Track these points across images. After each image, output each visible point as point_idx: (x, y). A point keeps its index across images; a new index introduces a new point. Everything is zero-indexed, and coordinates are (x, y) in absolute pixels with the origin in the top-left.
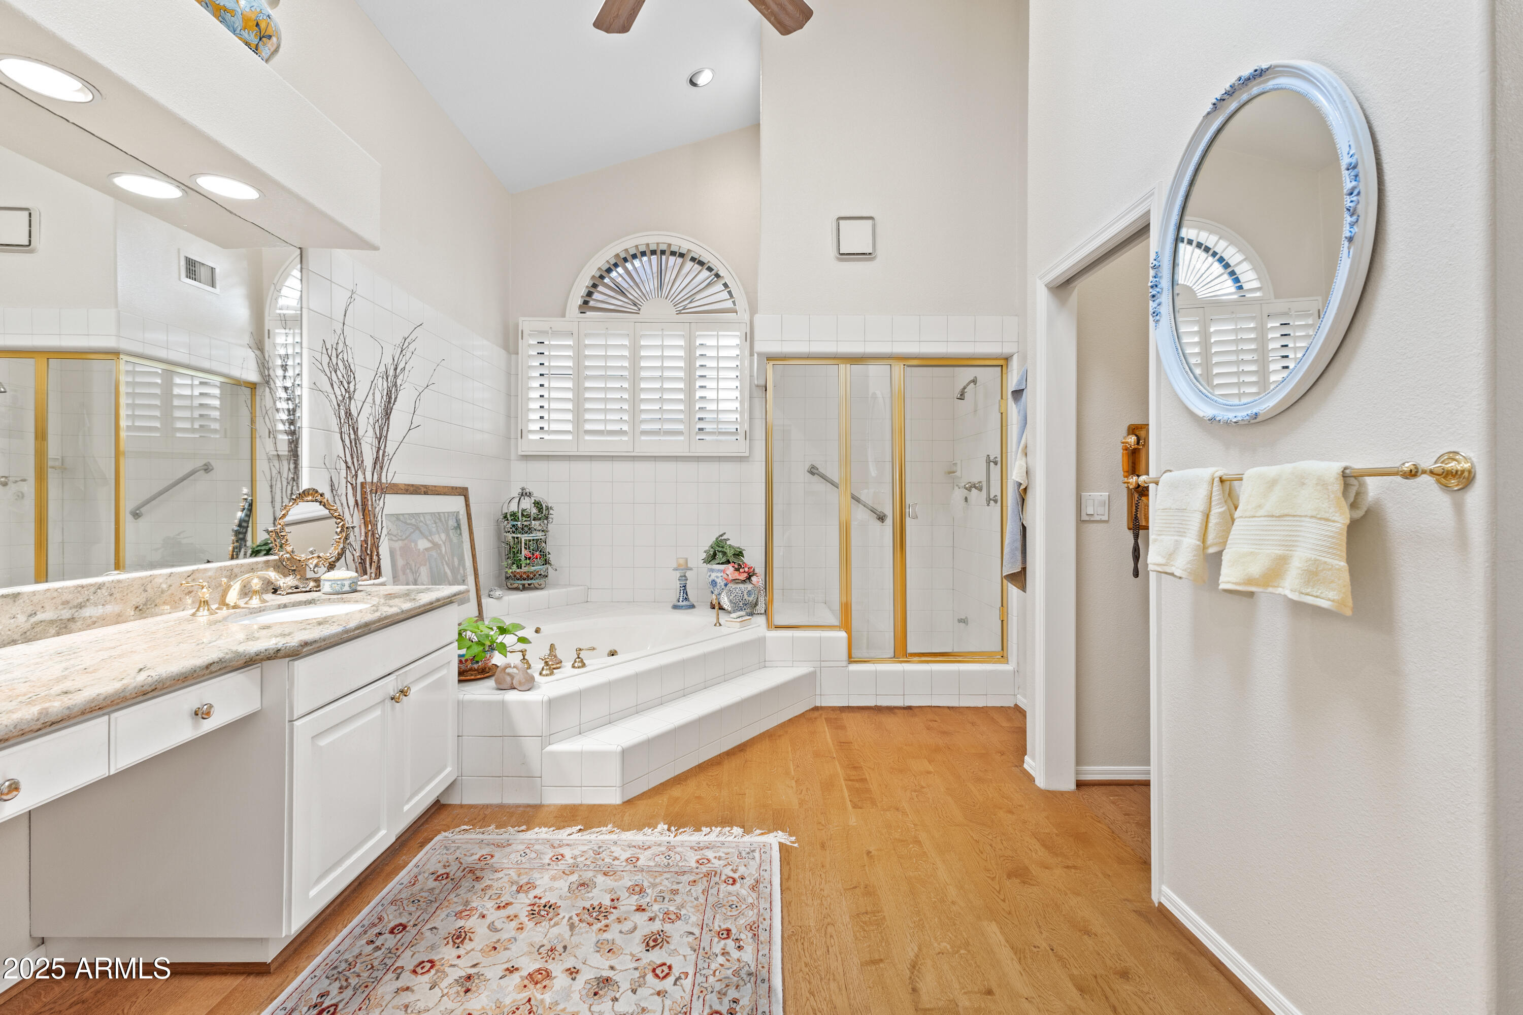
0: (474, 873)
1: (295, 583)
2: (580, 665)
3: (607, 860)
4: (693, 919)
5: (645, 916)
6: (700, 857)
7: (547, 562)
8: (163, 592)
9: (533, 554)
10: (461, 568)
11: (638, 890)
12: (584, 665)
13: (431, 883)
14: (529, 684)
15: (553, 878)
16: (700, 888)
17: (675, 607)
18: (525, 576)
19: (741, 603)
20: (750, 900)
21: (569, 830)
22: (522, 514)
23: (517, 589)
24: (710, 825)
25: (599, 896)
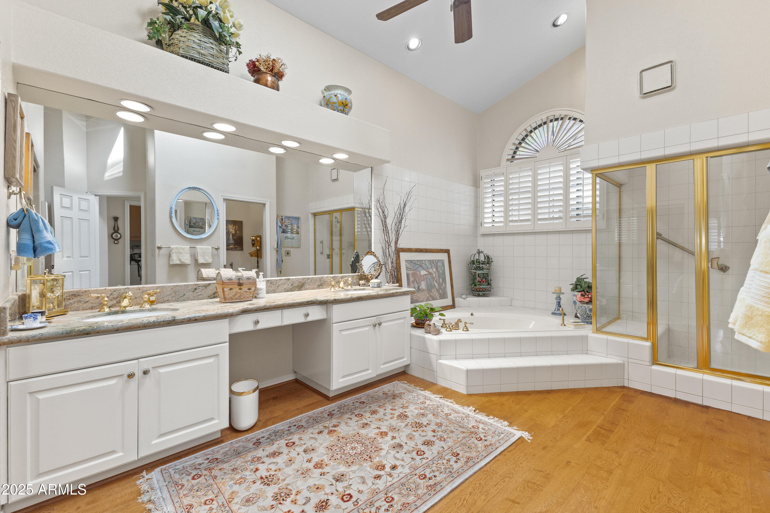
0: (394, 397)
1: (364, 283)
2: (466, 330)
3: (439, 411)
4: (450, 444)
5: (433, 434)
6: (476, 425)
7: (489, 284)
8: (325, 282)
9: (482, 280)
10: (444, 284)
11: (440, 425)
12: (468, 330)
13: (381, 394)
14: (438, 332)
15: (416, 409)
16: (464, 435)
17: (553, 314)
18: (481, 290)
19: (585, 316)
20: (480, 449)
21: (437, 396)
22: (476, 261)
23: (475, 296)
24: (494, 416)
25: (424, 421)
